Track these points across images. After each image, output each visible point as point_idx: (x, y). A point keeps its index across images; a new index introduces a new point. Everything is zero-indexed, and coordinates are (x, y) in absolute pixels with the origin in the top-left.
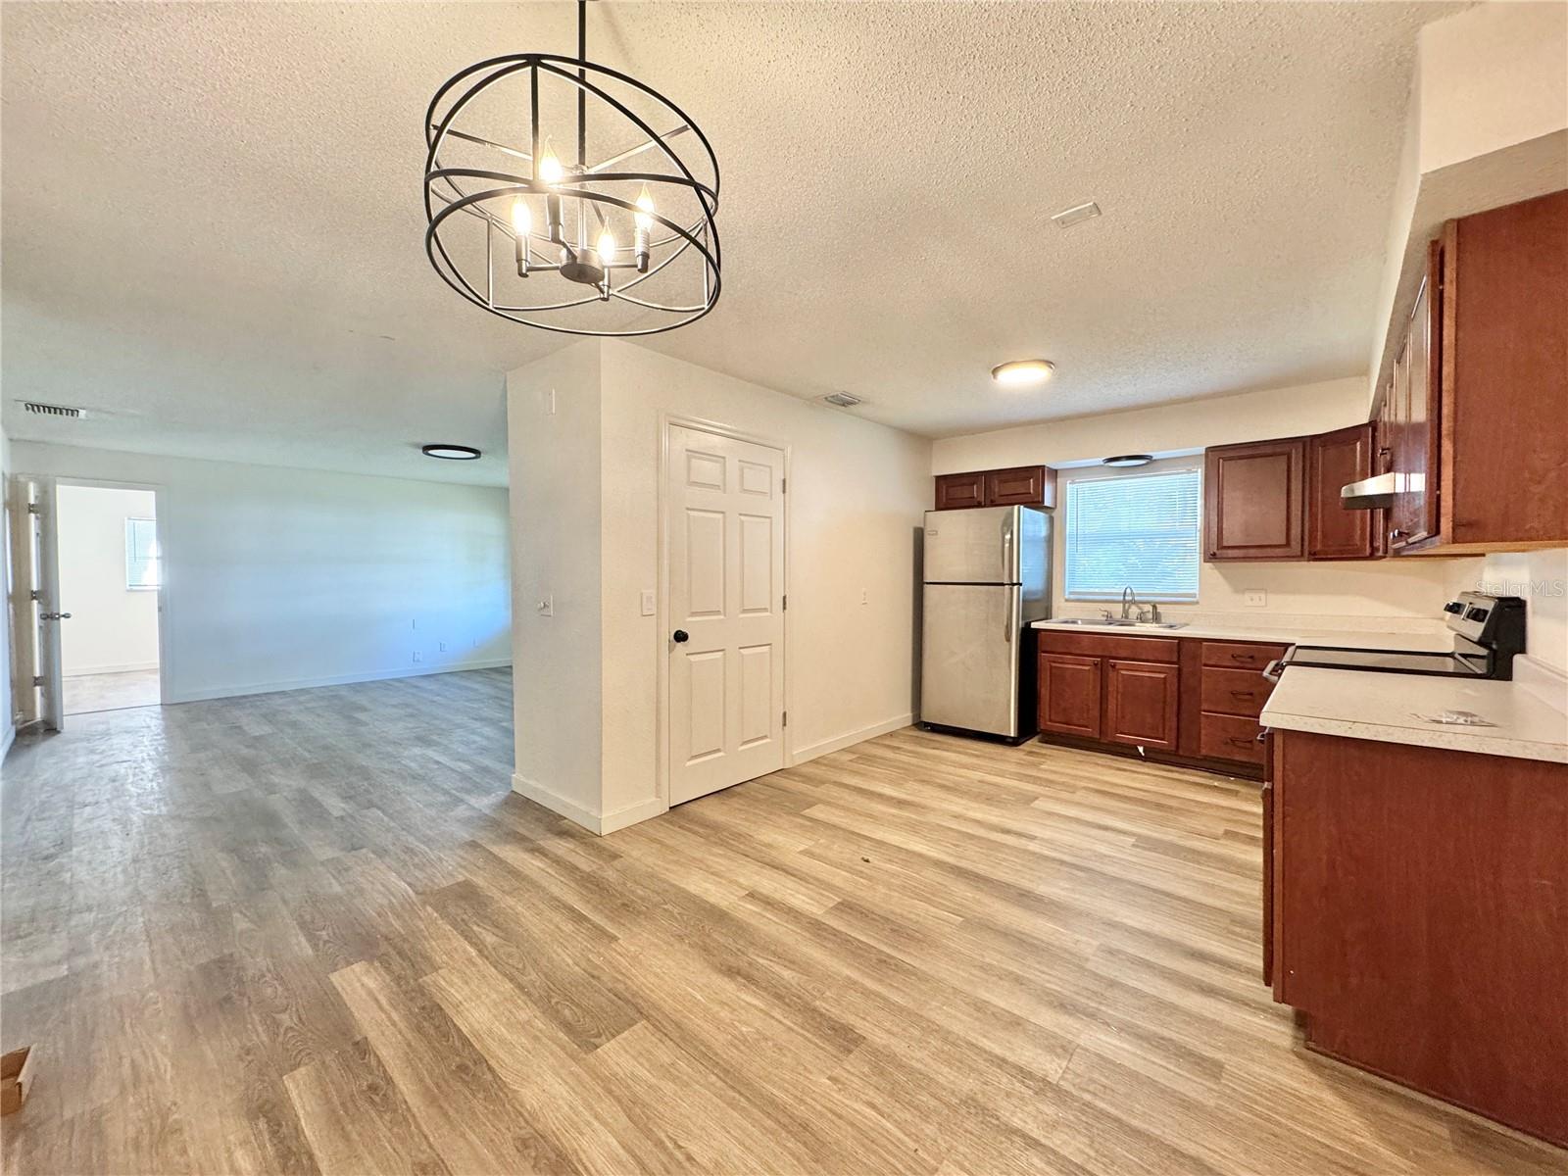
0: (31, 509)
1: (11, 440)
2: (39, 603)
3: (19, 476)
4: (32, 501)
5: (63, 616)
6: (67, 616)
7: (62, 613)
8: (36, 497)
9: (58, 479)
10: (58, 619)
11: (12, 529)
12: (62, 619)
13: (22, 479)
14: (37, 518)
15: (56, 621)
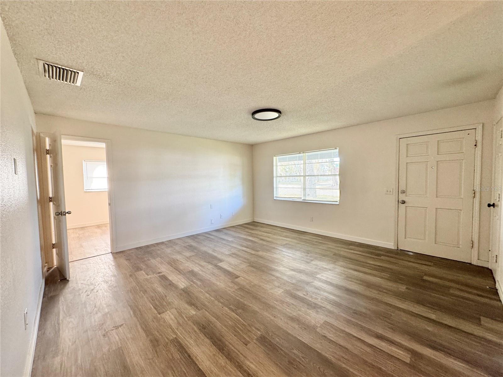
0: (48, 152)
1: (35, 113)
2: (54, 204)
3: (41, 133)
4: (48, 148)
5: (67, 213)
6: (69, 213)
7: (67, 211)
8: (50, 145)
9: (62, 136)
10: (65, 215)
11: (38, 163)
12: (67, 214)
13: (42, 135)
14: (51, 157)
15: (64, 217)
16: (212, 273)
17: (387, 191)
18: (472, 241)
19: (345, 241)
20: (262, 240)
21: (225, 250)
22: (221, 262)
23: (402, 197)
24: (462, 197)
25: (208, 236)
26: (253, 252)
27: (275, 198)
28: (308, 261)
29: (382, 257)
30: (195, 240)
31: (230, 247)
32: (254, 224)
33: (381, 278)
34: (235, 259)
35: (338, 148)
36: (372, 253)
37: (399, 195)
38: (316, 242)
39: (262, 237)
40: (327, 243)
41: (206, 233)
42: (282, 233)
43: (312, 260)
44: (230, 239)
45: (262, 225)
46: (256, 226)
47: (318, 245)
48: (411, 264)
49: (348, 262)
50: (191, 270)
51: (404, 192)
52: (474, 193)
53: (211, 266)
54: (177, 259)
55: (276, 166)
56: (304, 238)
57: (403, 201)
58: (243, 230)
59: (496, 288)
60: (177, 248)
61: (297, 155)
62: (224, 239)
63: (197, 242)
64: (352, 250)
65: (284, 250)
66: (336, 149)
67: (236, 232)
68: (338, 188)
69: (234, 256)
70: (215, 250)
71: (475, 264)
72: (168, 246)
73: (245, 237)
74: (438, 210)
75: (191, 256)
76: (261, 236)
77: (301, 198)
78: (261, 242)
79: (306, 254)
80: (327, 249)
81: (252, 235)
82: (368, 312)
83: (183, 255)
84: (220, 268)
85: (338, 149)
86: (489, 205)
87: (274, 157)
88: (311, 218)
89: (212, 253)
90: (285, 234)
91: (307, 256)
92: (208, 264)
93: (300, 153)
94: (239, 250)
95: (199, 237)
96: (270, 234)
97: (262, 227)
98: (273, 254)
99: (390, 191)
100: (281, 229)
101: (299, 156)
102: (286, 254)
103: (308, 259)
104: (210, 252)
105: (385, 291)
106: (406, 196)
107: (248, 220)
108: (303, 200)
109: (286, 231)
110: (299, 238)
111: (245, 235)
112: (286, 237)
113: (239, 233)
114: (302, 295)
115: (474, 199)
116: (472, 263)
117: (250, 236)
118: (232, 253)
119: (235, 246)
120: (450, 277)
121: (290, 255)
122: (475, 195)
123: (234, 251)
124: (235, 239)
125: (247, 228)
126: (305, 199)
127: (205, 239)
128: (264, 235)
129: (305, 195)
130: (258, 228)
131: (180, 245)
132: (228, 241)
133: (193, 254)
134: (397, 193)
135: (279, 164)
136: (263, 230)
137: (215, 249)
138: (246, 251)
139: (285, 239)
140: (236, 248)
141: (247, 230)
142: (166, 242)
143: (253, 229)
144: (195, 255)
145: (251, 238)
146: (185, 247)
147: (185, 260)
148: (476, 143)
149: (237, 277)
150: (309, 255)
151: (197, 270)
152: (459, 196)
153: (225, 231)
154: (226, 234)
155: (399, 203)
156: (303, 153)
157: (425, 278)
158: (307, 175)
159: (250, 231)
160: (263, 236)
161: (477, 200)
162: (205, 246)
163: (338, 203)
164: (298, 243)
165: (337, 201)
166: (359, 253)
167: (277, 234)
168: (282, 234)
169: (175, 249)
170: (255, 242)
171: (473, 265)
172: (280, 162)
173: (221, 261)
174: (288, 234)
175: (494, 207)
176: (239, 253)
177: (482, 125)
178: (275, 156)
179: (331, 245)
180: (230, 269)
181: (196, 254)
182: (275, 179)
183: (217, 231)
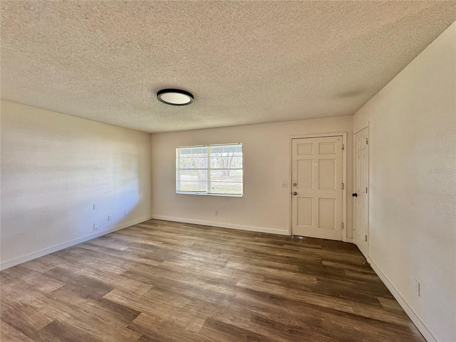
16: (93, 319)
17: (283, 184)
18: (343, 223)
19: (249, 232)
20: (165, 243)
21: (116, 267)
22: (109, 291)
23: (295, 189)
24: (335, 188)
25: (89, 248)
26: (156, 264)
27: (177, 192)
28: (222, 264)
29: (285, 246)
30: (65, 258)
31: (122, 262)
32: (152, 222)
33: (294, 272)
34: (132, 281)
35: (241, 143)
36: (275, 243)
37: (292, 187)
38: (224, 237)
39: (165, 240)
40: (233, 237)
41: (85, 243)
42: (186, 230)
43: (226, 262)
44: (123, 249)
45: (163, 222)
46: (156, 225)
47: (226, 241)
48: (308, 249)
49: (261, 258)
50: (52, 321)
51: (295, 185)
52: (343, 186)
53: (92, 304)
54: (25, 302)
55: (179, 158)
56: (211, 234)
57: (295, 193)
58: (140, 232)
59: (367, 262)
60: (28, 279)
61: (202, 148)
62: (113, 250)
63: (69, 261)
64: (257, 242)
65: (193, 254)
66: (239, 144)
67: (131, 236)
68: (242, 181)
69: (129, 275)
70: (100, 271)
71: (345, 241)
72: (9, 278)
73: (143, 242)
74: (320, 199)
75: (55, 291)
76: (163, 237)
77: (206, 192)
78: (164, 246)
79: (218, 255)
80: (236, 245)
81: (152, 238)
82: (302, 325)
83: (40, 292)
84: (109, 304)
85: (241, 145)
86: (354, 195)
87: (177, 149)
88: (216, 211)
89: (94, 277)
90: (190, 231)
91: (219, 257)
92: (86, 300)
93: (205, 146)
94: (138, 264)
95: (73, 252)
96: (174, 234)
97: (162, 225)
98: (182, 261)
99: (286, 185)
100: (184, 226)
101: (204, 149)
102: (195, 258)
103: (221, 262)
104: (91, 275)
105: (303, 288)
106: (297, 188)
107: (145, 218)
108: (208, 193)
109: (191, 228)
110: (206, 235)
111: (143, 238)
112: (193, 235)
113: (135, 237)
114: (229, 322)
115: (343, 190)
116: (343, 241)
117: (148, 239)
118: (125, 271)
119: (130, 258)
120: (338, 258)
121: (201, 259)
122: (343, 187)
123: (128, 266)
124: (130, 247)
125: (145, 228)
126: (209, 192)
127: (83, 254)
128: (167, 236)
129: (209, 188)
130: (159, 227)
131: (36, 273)
132: (119, 251)
133: (59, 285)
134: (291, 186)
135: (181, 156)
136: (166, 230)
137: (100, 269)
138: (146, 263)
139: (191, 237)
140: (131, 261)
141: (144, 231)
142: (5, 272)
143: (151, 230)
144: (64, 286)
145: (150, 243)
146: (45, 274)
147: (41, 302)
148: (343, 147)
149: (136, 314)
150: (221, 256)
151: (63, 320)
152: (333, 188)
153: (116, 237)
154: (117, 241)
155: (293, 195)
156: (208, 146)
157: (324, 263)
158: (211, 168)
159: (149, 233)
160: (166, 238)
161: (345, 191)
162: (83, 266)
163: (241, 196)
164: (207, 242)
165: (241, 194)
166: (264, 245)
167: (181, 232)
168: (188, 232)
169: (23, 283)
170: (157, 248)
171: (344, 242)
172: (182, 153)
173: (109, 288)
174: (194, 231)
175: (356, 196)
176: (137, 269)
177: (346, 133)
178: (177, 147)
179: (239, 239)
180: (124, 302)
181: (65, 284)
182: (177, 171)
183: (104, 237)
